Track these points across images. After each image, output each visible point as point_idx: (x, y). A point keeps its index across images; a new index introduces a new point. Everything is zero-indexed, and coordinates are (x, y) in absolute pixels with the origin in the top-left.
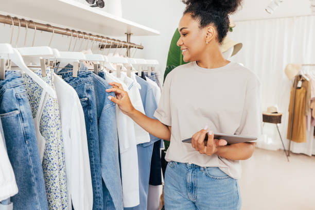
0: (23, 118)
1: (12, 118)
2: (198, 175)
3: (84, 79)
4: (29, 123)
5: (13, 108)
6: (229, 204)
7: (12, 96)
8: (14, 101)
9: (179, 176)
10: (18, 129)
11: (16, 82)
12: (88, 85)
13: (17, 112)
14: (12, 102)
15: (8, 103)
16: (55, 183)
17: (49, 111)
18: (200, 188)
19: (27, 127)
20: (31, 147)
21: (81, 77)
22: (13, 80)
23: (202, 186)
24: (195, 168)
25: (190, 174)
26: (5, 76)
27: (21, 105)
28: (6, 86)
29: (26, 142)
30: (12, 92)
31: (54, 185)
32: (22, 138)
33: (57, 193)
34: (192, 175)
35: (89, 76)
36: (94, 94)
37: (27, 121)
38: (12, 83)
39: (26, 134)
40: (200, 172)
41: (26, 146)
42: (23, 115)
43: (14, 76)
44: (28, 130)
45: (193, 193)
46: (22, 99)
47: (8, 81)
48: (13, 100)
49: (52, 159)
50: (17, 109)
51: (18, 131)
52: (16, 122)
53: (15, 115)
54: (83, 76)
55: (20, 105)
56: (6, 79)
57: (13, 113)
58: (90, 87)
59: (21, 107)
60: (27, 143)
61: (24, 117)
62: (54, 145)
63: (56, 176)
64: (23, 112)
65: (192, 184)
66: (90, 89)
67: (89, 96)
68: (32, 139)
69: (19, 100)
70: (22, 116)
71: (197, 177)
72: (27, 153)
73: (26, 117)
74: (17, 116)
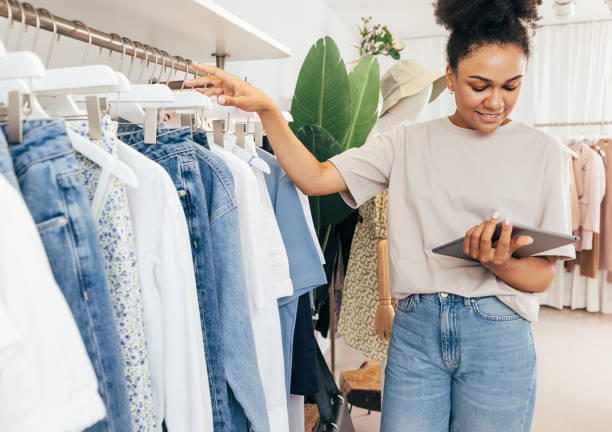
0: (76, 236)
1: (51, 235)
2: (461, 315)
3: (174, 146)
4: (92, 247)
5: (51, 211)
6: (519, 369)
7: (48, 183)
8: (54, 193)
9: (424, 324)
10: (65, 263)
11: (58, 147)
12: (186, 159)
13: (62, 221)
14: (48, 195)
15: (38, 200)
16: (135, 394)
17: (115, 222)
18: (466, 340)
19: (86, 257)
20: (96, 307)
21: (166, 143)
22: (48, 142)
23: (468, 336)
24: (455, 303)
25: (446, 314)
26: (24, 133)
27: (71, 202)
28: (29, 157)
29: (82, 296)
30: (47, 171)
31: (134, 399)
32: (74, 285)
33: (141, 420)
34: (449, 317)
35: (185, 138)
36: (199, 180)
37: (86, 243)
38: (48, 148)
39: (84, 276)
40: (464, 309)
41: (84, 305)
42: (76, 227)
43: (52, 132)
44: (89, 265)
45: (454, 351)
46: (74, 188)
47: (33, 144)
48: (50, 191)
49: (127, 337)
50: (60, 214)
51: (65, 268)
52: (60, 246)
53: (57, 229)
54: (171, 140)
55: (68, 203)
56: (27, 141)
57: (52, 224)
58: (191, 165)
59: (71, 207)
60: (86, 298)
61: (78, 233)
62: (131, 303)
63: (138, 379)
64: (77, 221)
65: (451, 333)
66: (192, 169)
67: (190, 186)
68: (98, 286)
69: (65, 190)
70: (74, 231)
71: (458, 318)
72: (87, 323)
73: (83, 231)
74: (62, 231)
